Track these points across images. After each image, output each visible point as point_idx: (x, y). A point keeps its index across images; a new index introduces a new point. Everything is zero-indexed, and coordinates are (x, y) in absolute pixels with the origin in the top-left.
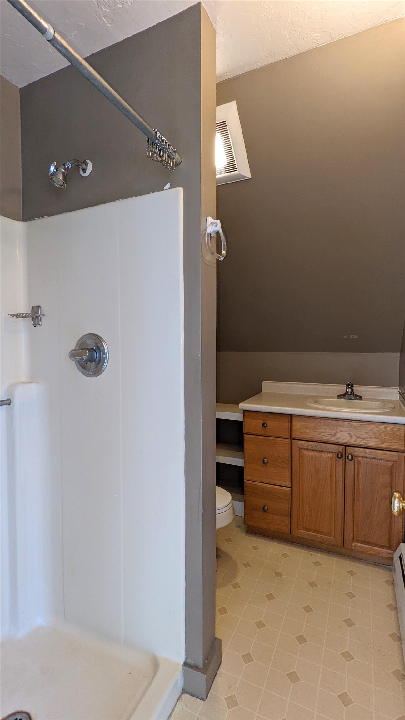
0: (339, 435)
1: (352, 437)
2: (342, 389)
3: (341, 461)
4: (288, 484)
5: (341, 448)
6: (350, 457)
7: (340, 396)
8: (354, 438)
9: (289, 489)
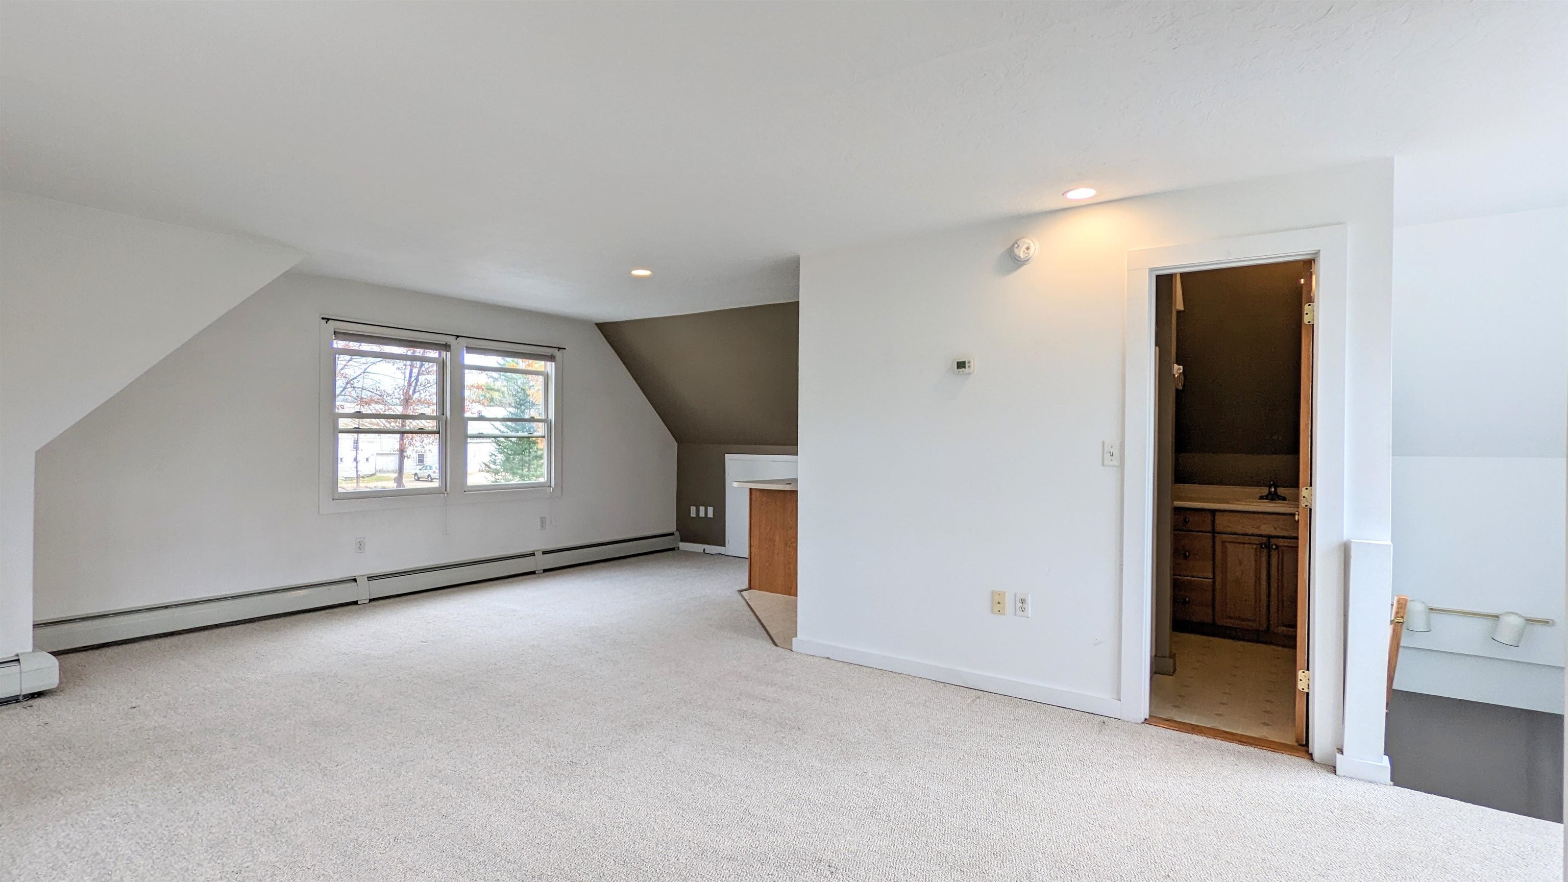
0: (1263, 527)
1: (1275, 529)
2: (1265, 491)
3: (1265, 552)
4: (1210, 575)
5: (1265, 539)
6: (1274, 547)
7: (1261, 498)
8: (1278, 529)
9: (1211, 580)
